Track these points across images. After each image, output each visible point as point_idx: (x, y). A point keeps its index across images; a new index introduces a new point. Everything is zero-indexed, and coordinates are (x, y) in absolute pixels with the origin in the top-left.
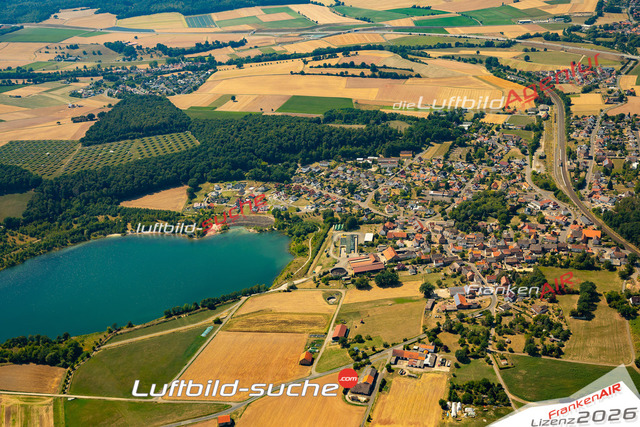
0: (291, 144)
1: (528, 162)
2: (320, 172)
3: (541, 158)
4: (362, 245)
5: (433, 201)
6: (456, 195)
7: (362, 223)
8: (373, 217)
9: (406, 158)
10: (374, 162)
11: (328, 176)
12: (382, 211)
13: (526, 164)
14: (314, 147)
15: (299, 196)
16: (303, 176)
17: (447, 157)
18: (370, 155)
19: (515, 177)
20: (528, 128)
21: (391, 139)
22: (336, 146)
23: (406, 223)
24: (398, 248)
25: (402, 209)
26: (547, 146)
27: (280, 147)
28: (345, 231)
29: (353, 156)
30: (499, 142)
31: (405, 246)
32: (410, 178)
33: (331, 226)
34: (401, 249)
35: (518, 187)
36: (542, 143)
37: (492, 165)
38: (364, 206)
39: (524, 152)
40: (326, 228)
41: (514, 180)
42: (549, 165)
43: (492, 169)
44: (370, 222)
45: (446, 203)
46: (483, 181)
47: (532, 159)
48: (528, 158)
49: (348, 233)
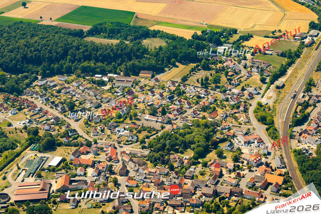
0: (36, 55)
1: (262, 92)
2: (55, 86)
3: (278, 87)
4: (44, 170)
5: (143, 127)
6: (169, 122)
7: (60, 145)
8: (76, 138)
9: (144, 78)
10: (111, 80)
11: (59, 91)
12: (88, 133)
13: (259, 94)
14: (57, 60)
15: (20, 110)
16: (37, 89)
17: (185, 79)
18: (110, 72)
19: (238, 107)
20: (283, 55)
21: (137, 57)
22: (79, 61)
23: (102, 149)
24: (76, 175)
25: (109, 132)
26: (292, 75)
27: (25, 58)
28: (40, 152)
29: (93, 72)
30: (245, 67)
31: (85, 174)
32: (135, 100)
33: (30, 145)
34: (77, 178)
35: (236, 119)
36: (290, 71)
37: (224, 91)
38: (74, 125)
39: (263, 81)
40: (24, 147)
41: (235, 111)
42: (281, 96)
43: (221, 96)
44: (68, 145)
45: (154, 130)
46: (204, 109)
47: (268, 88)
48: (264, 87)
49: (40, 155)
